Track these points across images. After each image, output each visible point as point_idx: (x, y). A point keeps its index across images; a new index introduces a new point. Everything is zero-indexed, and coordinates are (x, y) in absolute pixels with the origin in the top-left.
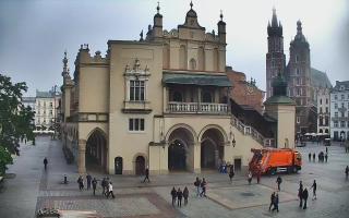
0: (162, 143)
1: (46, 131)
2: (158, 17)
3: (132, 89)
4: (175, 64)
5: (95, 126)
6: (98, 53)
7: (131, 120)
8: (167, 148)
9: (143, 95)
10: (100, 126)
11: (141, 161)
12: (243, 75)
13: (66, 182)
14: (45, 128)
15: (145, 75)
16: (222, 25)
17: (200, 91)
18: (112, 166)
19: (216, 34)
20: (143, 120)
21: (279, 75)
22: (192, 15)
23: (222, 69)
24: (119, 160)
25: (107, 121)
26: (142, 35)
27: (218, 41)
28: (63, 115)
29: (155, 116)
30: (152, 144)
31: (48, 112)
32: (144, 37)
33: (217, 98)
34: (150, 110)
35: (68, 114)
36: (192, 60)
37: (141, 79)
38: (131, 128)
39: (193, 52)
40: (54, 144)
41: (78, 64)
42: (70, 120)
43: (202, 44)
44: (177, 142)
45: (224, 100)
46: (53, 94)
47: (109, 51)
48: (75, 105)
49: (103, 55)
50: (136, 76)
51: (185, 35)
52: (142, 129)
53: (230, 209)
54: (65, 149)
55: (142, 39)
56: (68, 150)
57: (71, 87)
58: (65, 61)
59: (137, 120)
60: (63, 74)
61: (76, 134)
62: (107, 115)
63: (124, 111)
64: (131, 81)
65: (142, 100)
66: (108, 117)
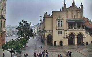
0: (67, 38)
2: (65, 4)
4: (70, 17)
5: (49, 33)
6: (49, 14)
7: (58, 32)
8: (68, 39)
9: (61, 25)
11: (61, 42)
12: (88, 19)
14: (36, 34)
15: (62, 20)
16: (82, 6)
17: (77, 23)
18: (53, 44)
20: (62, 32)
22: (74, 3)
23: (82, 18)
24: (55, 42)
25: (52, 32)
26: (61, 9)
27: (81, 10)
28: (41, 31)
29: (65, 31)
30: (64, 38)
31: (37, 30)
32: (61, 10)
33: (81, 25)
34: (64, 29)
35: (42, 30)
36: (74, 15)
38: (58, 34)
39: (74, 13)
41: (44, 17)
42: (43, 32)
43: (77, 11)
44: (71, 37)
45: (83, 26)
46: (38, 25)
47: (52, 14)
48: (44, 28)
49: (51, 15)
50: (60, 20)
51: (72, 9)
52: (61, 34)
53: (85, 55)
56: (42, 40)
57: (43, 23)
58: (41, 17)
59: (60, 32)
60: (40, 20)
61: (44, 35)
62: (52, 30)
63: (57, 29)
64: (58, 22)
65: (61, 26)
66: (52, 31)
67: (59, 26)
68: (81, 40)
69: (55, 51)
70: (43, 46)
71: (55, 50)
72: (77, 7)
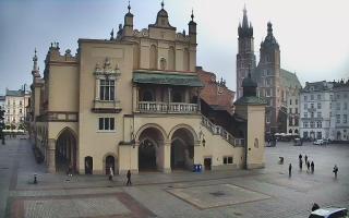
0: (133, 142)
1: (16, 131)
2: (129, 16)
3: (102, 88)
4: (146, 64)
5: (64, 125)
6: (68, 52)
7: (101, 120)
8: (137, 148)
9: (112, 93)
10: (70, 125)
11: (111, 160)
12: (213, 75)
13: (35, 182)
14: (14, 128)
15: (115, 75)
16: (192, 25)
17: (170, 90)
18: (82, 166)
19: (187, 34)
20: (113, 120)
21: (249, 75)
22: (163, 15)
23: (192, 69)
24: (89, 160)
25: (77, 121)
26: (112, 34)
27: (189, 41)
28: (32, 113)
29: (126, 116)
30: (121, 143)
31: (17, 111)
32: (115, 36)
33: (187, 97)
34: (120, 110)
35: (37, 113)
36: (163, 60)
37: (111, 78)
38: (101, 128)
39: (163, 53)
40: (24, 143)
41: (48, 63)
42: (40, 119)
43: (173, 45)
44: (147, 142)
45: (194, 100)
46: (22, 93)
47: (79, 50)
48: (45, 104)
50: (107, 75)
51: (156, 34)
52: (112, 128)
53: (201, 209)
54: (35, 148)
55: (112, 39)
56: (38, 149)
57: (41, 86)
58: (35, 60)
59: (107, 119)
60: (33, 73)
61: (45, 133)
62: (77, 114)
63: (94, 110)
64: (102, 81)
65: (112, 99)
66: (78, 117)
67: (102, 98)
68: (187, 152)
69: (88, 196)
70: (40, 176)
71: (88, 192)
72: (175, 29)
